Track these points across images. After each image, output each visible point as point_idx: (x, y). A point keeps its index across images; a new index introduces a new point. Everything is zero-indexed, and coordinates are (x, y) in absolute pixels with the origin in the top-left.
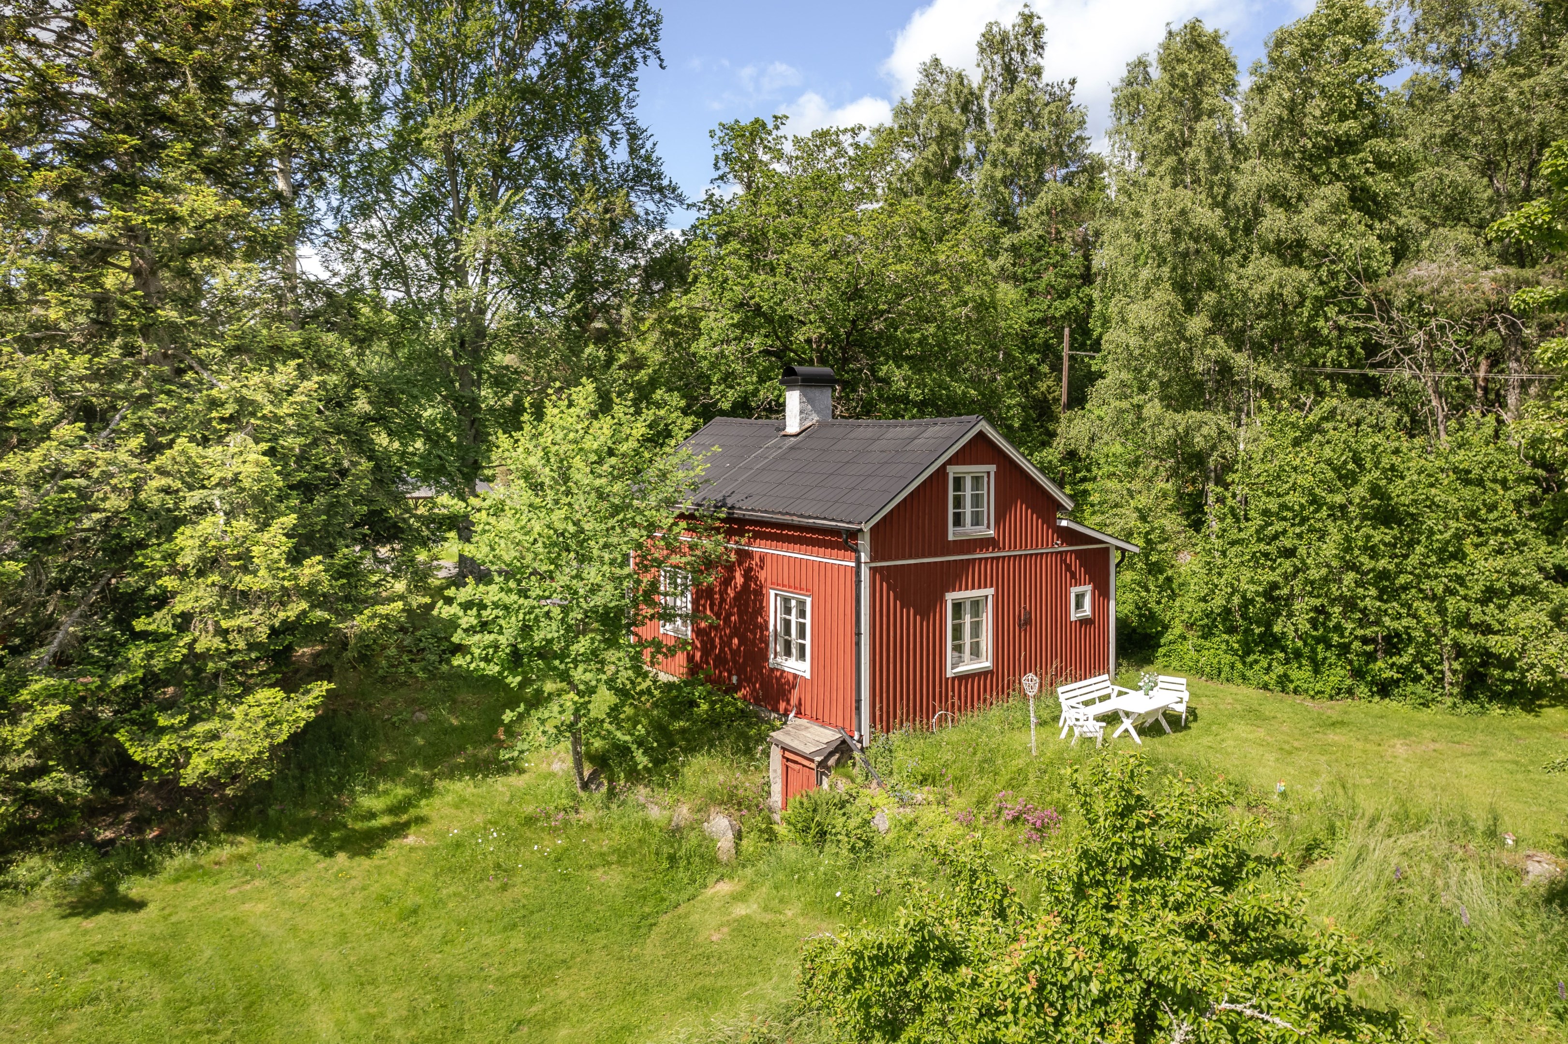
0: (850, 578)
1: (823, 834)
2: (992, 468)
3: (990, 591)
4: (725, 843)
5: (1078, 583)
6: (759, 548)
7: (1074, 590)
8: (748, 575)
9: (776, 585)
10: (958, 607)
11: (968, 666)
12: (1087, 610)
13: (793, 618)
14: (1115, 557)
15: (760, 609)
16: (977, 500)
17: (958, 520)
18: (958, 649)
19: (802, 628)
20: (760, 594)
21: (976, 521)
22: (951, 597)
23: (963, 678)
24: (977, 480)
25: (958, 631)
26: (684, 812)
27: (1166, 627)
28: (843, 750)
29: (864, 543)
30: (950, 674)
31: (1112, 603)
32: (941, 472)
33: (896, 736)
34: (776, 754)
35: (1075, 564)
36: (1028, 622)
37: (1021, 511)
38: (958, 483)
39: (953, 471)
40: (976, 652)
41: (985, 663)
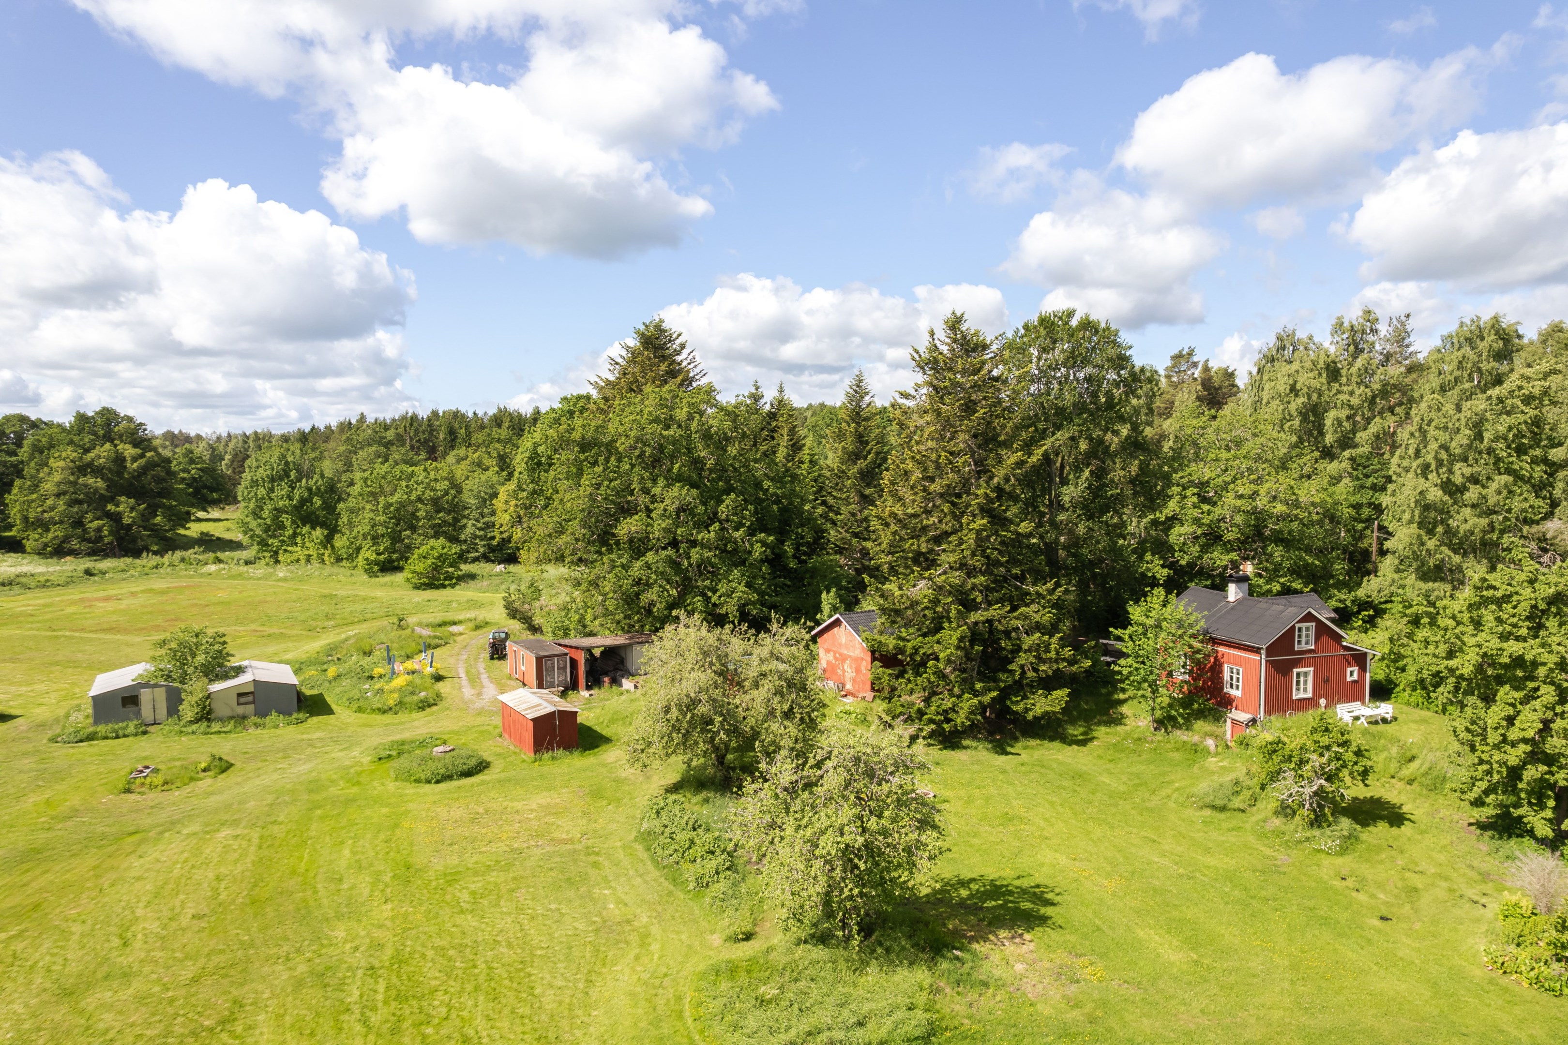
0: (1258, 664)
1: (1247, 745)
2: (1314, 624)
3: (1312, 669)
4: (1212, 748)
5: (1350, 665)
6: (1221, 649)
7: (1349, 670)
8: (1216, 658)
9: (1228, 663)
10: (1298, 675)
11: (1302, 695)
12: (1355, 677)
13: (1235, 676)
14: (1369, 657)
15: (1221, 672)
16: (1307, 636)
17: (1299, 642)
18: (1298, 689)
19: (1238, 680)
20: (1221, 665)
21: (1307, 643)
22: (1295, 671)
23: (1299, 700)
24: (1308, 629)
25: (1298, 683)
26: (1196, 738)
27: (1396, 685)
28: (1254, 721)
29: (1263, 652)
30: (1294, 698)
31: (1368, 675)
32: (1294, 626)
33: (1273, 717)
34: (1229, 721)
35: (1350, 659)
36: (1328, 680)
37: (1325, 639)
38: (1300, 630)
39: (1297, 626)
40: (1305, 690)
41: (1309, 695)
